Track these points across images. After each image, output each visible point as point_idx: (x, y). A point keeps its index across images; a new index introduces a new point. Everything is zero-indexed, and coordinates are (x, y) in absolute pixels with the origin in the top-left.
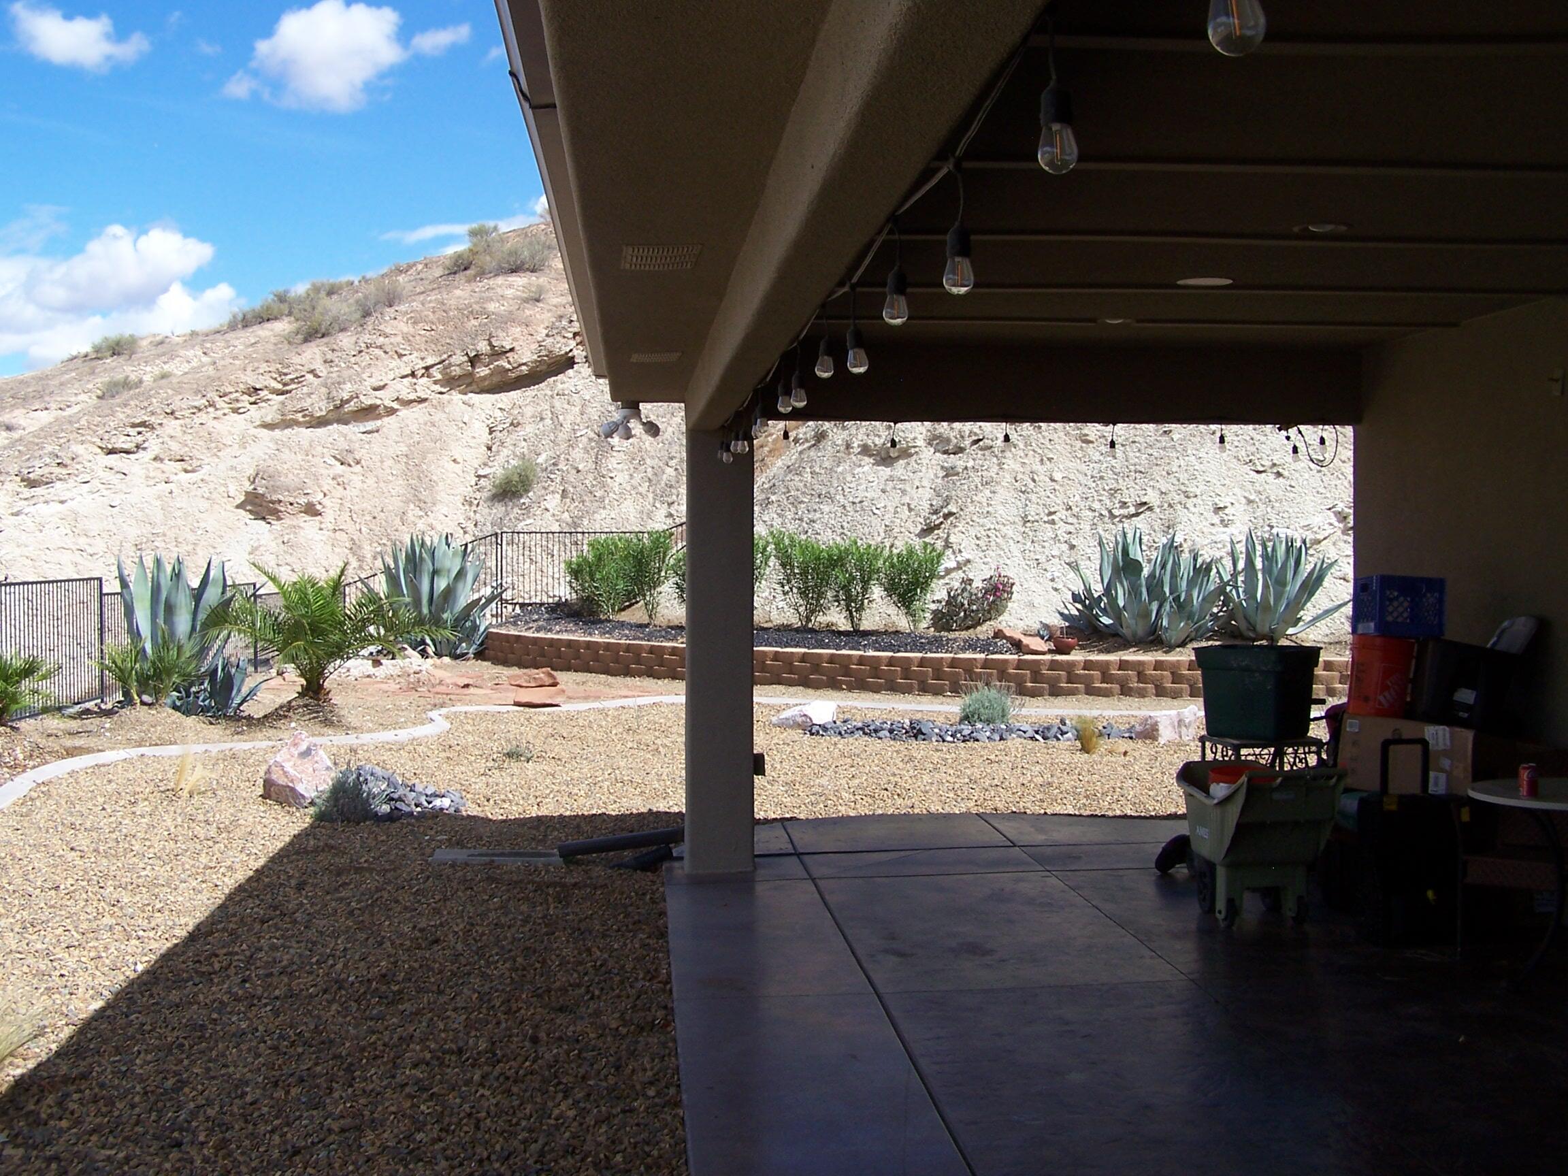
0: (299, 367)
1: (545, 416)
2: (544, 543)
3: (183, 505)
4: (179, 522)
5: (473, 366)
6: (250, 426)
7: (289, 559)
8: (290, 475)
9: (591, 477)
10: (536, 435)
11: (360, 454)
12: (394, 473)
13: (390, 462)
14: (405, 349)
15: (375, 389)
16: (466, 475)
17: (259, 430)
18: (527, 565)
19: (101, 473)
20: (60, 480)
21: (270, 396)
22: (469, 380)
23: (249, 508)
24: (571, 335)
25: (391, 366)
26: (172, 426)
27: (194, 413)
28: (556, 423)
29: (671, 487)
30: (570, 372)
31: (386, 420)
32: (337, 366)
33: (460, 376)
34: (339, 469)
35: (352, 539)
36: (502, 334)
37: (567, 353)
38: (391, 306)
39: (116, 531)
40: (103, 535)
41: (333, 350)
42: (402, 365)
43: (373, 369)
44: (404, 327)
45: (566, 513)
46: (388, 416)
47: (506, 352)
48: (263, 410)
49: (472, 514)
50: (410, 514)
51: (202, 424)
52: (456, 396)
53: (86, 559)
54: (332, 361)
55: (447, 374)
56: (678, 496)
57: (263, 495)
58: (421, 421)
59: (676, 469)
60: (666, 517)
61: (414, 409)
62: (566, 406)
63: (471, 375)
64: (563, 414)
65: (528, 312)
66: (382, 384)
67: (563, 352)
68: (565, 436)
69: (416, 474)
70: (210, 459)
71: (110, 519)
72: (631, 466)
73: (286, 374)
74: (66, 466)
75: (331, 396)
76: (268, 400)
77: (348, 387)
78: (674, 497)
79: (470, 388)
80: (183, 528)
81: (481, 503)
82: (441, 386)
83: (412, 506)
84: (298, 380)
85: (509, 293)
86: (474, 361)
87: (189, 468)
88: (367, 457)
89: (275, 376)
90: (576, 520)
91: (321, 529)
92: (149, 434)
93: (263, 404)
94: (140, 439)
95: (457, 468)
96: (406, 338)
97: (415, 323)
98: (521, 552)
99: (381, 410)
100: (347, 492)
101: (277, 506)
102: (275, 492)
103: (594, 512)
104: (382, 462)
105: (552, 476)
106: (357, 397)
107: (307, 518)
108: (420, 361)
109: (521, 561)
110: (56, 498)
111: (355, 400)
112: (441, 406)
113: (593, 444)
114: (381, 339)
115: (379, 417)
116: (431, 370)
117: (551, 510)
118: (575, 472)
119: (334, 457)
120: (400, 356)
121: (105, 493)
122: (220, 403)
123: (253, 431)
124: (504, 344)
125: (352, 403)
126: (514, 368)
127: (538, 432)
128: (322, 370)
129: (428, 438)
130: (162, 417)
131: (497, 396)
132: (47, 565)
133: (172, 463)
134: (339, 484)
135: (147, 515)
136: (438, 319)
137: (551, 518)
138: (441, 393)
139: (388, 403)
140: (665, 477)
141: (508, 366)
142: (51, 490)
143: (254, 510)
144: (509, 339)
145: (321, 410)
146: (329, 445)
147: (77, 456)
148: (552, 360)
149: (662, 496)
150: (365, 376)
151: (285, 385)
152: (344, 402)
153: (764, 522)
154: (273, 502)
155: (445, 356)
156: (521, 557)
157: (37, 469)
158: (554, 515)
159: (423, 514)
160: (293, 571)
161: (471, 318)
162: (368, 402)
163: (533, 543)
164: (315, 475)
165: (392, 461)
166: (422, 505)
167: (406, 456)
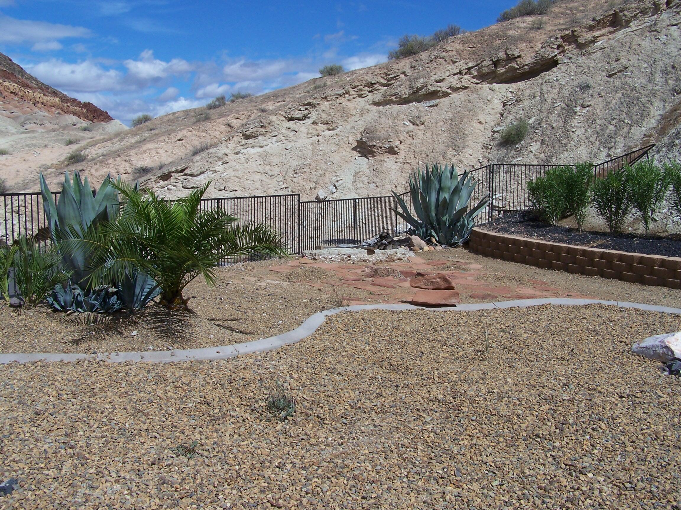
0: (396, 71)
1: (536, 95)
2: (527, 172)
3: (324, 148)
4: (320, 158)
5: (496, 67)
6: (367, 104)
7: (376, 180)
8: (383, 131)
9: (560, 131)
10: (529, 106)
11: (425, 119)
12: (443, 129)
13: (440, 124)
14: (457, 59)
15: (438, 81)
16: (486, 131)
17: (371, 106)
18: (516, 186)
19: (284, 131)
20: (261, 135)
21: (380, 88)
22: (494, 76)
23: (358, 150)
24: (555, 47)
25: (448, 68)
26: (325, 105)
27: (337, 98)
28: (543, 99)
29: (611, 137)
30: (555, 69)
31: (443, 99)
32: (417, 69)
33: (488, 73)
34: (411, 127)
35: (413, 168)
36: (513, 48)
37: (553, 57)
38: (453, 36)
39: (285, 163)
40: (280, 165)
41: (416, 61)
42: (455, 67)
43: (437, 70)
44: (458, 46)
45: (543, 154)
46: (445, 97)
47: (516, 58)
48: (375, 95)
49: (487, 155)
50: (449, 154)
51: (340, 103)
52: (486, 86)
53: (268, 178)
54: (415, 67)
55: (480, 72)
56: (615, 143)
57: (365, 142)
58: (463, 99)
59: (616, 126)
60: (606, 156)
61: (460, 93)
62: (550, 89)
63: (494, 72)
64: (547, 93)
65: (531, 35)
66: (441, 78)
67: (550, 57)
68: (547, 107)
69: (455, 130)
70: (343, 123)
71: (284, 156)
72: (587, 125)
73: (389, 75)
74: (265, 127)
75: (411, 86)
76: (379, 89)
77: (421, 80)
78: (613, 144)
79: (495, 80)
80: (321, 161)
81: (493, 147)
82: (477, 80)
83: (451, 149)
84: (396, 78)
85: (523, 25)
86: (496, 64)
87: (331, 128)
88: (428, 120)
89: (383, 76)
90: (548, 158)
91: (396, 162)
92: (312, 109)
93: (376, 92)
94: (306, 112)
95: (481, 127)
96: (458, 52)
97: (464, 43)
98: (512, 177)
99: (441, 94)
100: (414, 141)
101: (373, 149)
102: (372, 140)
103: (560, 153)
104: (436, 123)
105: (537, 131)
106: (426, 86)
107: (390, 156)
108: (465, 65)
109: (512, 183)
110: (257, 145)
111: (425, 88)
112: (476, 91)
113: (564, 111)
114: (444, 53)
115: (439, 97)
116: (471, 70)
117: (534, 152)
118: (550, 128)
119: (409, 120)
120: (454, 62)
121: (285, 142)
122: (352, 92)
123: (368, 107)
124: (514, 53)
125: (423, 90)
126: (520, 68)
127: (531, 105)
128: (409, 72)
129: (465, 109)
130: (320, 100)
131: (510, 85)
132: (247, 181)
133: (322, 125)
134: (410, 136)
135: (304, 154)
136: (478, 41)
137: (533, 157)
138: (477, 84)
139: (444, 89)
140: (608, 131)
141: (517, 66)
142: (257, 140)
143: (361, 151)
144: (518, 50)
145: (406, 94)
146: (408, 114)
147: (272, 122)
148: (544, 62)
149: (605, 143)
150: (432, 74)
151: (388, 81)
152: (419, 89)
153: (669, 158)
154: (370, 146)
155: (479, 61)
156: (512, 181)
157: (250, 129)
158: (535, 155)
159: (456, 154)
160: (377, 186)
161: (497, 39)
162: (432, 89)
163: (520, 172)
164: (396, 131)
165: (443, 123)
166: (457, 148)
167: (451, 119)
